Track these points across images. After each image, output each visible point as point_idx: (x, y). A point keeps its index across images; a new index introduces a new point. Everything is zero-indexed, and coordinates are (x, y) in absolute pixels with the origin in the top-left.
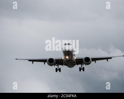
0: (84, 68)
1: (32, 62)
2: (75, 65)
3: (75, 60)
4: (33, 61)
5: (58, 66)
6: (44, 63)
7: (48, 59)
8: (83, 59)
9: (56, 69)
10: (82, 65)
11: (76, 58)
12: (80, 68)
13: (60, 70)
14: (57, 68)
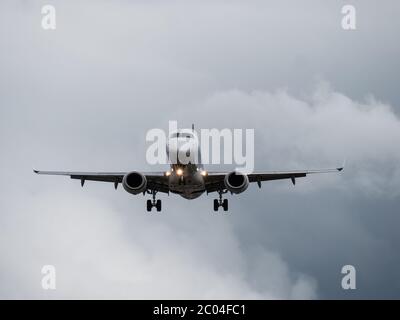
0: (226, 201)
1: (80, 181)
2: (202, 191)
3: (201, 180)
4: (83, 178)
5: (155, 194)
6: (113, 184)
7: (125, 176)
8: (224, 176)
9: (149, 202)
10: (220, 194)
11: (204, 173)
12: (216, 201)
13: (159, 206)
14: (152, 200)
